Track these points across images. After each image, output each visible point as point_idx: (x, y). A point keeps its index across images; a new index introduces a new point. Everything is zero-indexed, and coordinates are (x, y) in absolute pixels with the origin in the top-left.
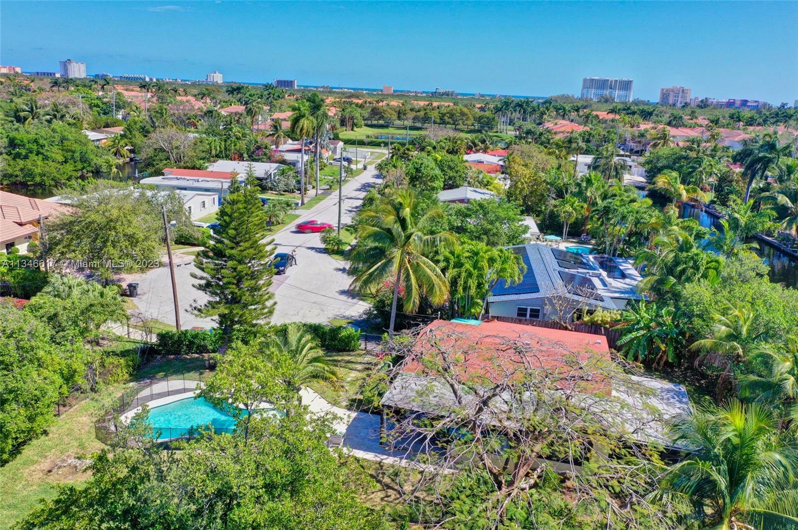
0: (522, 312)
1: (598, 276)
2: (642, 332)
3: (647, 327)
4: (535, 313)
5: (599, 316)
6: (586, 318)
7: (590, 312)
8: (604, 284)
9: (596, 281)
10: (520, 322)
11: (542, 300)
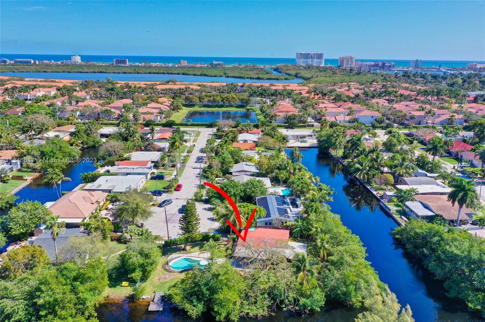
0: (266, 224)
1: (289, 208)
2: (299, 228)
3: (300, 227)
4: (270, 224)
5: (288, 224)
6: (285, 224)
7: (286, 222)
8: (291, 211)
9: (288, 210)
10: (266, 227)
11: (272, 220)
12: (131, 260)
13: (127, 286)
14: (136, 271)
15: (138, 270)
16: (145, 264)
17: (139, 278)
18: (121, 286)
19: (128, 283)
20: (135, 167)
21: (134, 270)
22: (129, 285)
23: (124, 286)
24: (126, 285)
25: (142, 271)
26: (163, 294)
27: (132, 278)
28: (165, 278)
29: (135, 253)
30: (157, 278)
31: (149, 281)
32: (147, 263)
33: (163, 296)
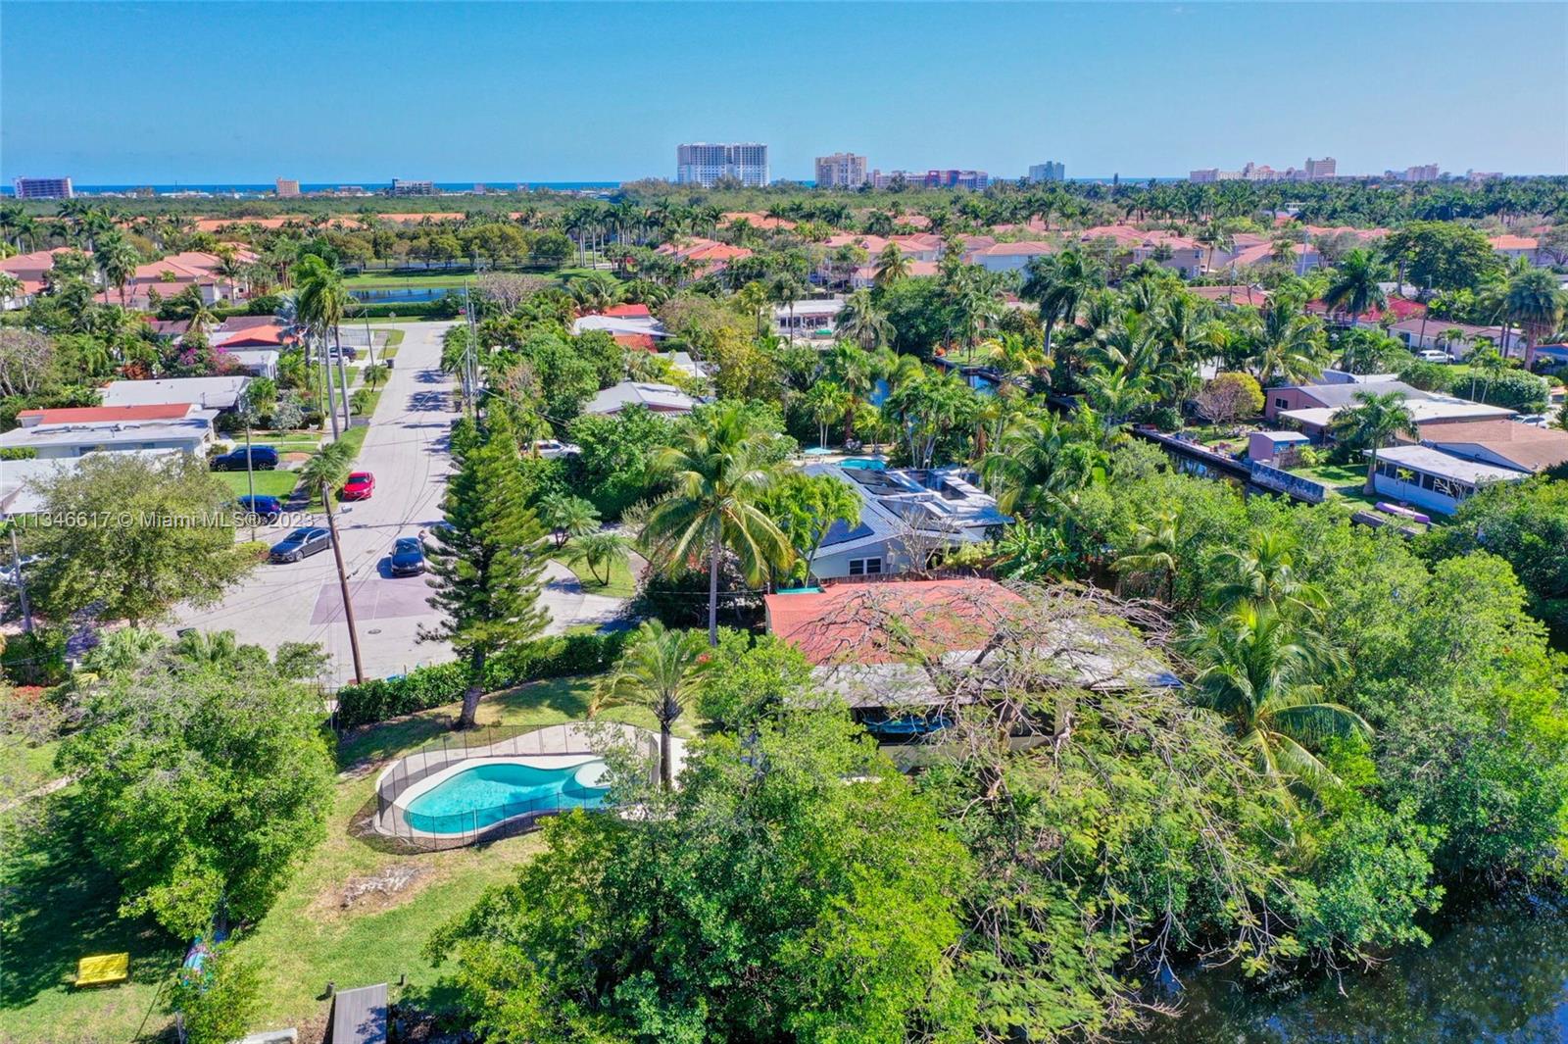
0: (856, 569)
2: (1033, 565)
4: (875, 564)
5: (966, 554)
6: (949, 561)
7: (954, 551)
8: (945, 510)
11: (883, 544)
12: (131, 793)
13: (114, 984)
14: (178, 869)
15: (190, 862)
16: (243, 813)
17: (201, 914)
18: (72, 988)
19: (122, 958)
20: (122, 424)
21: (159, 867)
22: (130, 969)
23: (93, 987)
24: (112, 975)
25: (218, 864)
26: (396, 997)
27: (150, 917)
28: (382, 894)
29: (158, 744)
30: (327, 900)
31: (273, 928)
32: (252, 803)
33: (391, 1013)
